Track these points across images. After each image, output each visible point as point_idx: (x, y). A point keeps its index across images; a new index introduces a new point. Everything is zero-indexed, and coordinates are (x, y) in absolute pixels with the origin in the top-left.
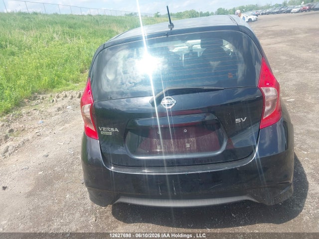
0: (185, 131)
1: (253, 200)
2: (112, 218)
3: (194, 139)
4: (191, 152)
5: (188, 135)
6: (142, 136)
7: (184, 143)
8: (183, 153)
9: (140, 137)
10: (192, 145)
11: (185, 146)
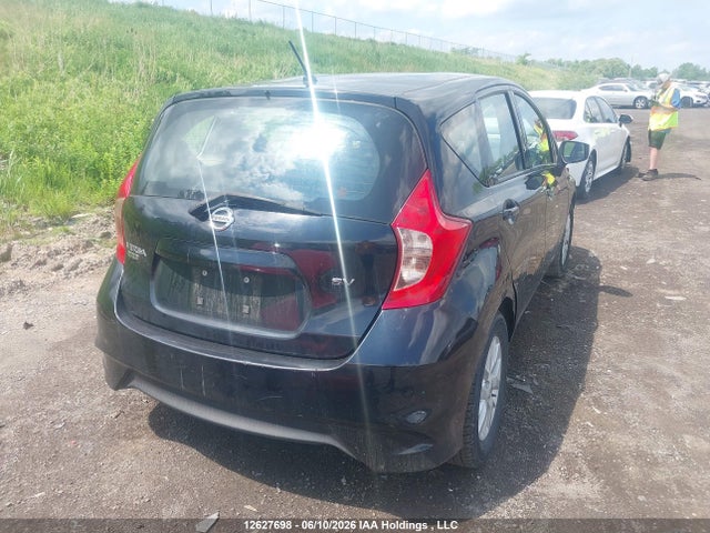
0: (247, 280)
1: (344, 449)
2: (145, 422)
3: (258, 299)
4: (250, 323)
5: (249, 291)
6: (178, 272)
7: (241, 304)
8: (236, 321)
9: (176, 275)
10: (252, 310)
11: (242, 308)
